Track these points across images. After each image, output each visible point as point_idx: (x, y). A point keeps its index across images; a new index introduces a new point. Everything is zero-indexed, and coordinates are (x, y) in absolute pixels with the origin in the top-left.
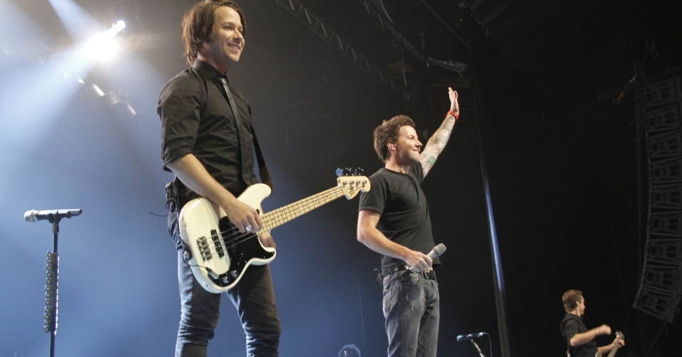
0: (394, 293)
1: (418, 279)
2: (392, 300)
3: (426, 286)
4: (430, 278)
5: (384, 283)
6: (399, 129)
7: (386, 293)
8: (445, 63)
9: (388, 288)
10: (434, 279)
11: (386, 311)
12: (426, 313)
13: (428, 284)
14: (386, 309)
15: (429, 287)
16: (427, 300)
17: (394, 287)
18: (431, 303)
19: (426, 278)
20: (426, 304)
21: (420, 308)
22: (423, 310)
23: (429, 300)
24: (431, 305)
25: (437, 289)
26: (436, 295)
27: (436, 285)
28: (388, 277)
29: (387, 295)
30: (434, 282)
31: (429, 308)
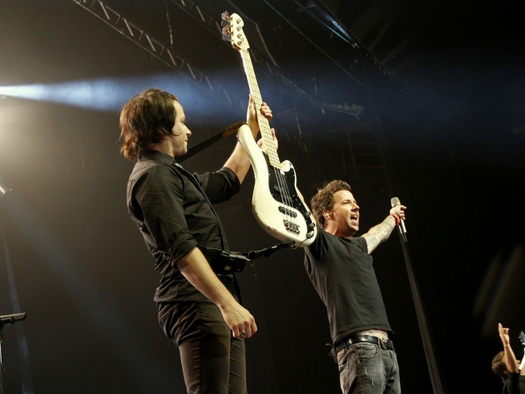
0: (351, 369)
1: (375, 351)
2: (351, 375)
3: (385, 357)
4: (388, 348)
5: (338, 358)
6: (332, 197)
7: (342, 369)
8: (340, 107)
9: (344, 363)
10: (392, 349)
11: (345, 389)
12: (388, 387)
13: (386, 355)
14: (344, 386)
15: (388, 358)
16: (387, 373)
17: (351, 361)
18: (391, 375)
19: (383, 349)
20: (386, 377)
21: (381, 382)
22: (383, 383)
23: (389, 373)
24: (392, 378)
25: (396, 360)
26: (396, 367)
27: (394, 355)
28: (342, 352)
29: (344, 370)
30: (392, 352)
31: (390, 381)
